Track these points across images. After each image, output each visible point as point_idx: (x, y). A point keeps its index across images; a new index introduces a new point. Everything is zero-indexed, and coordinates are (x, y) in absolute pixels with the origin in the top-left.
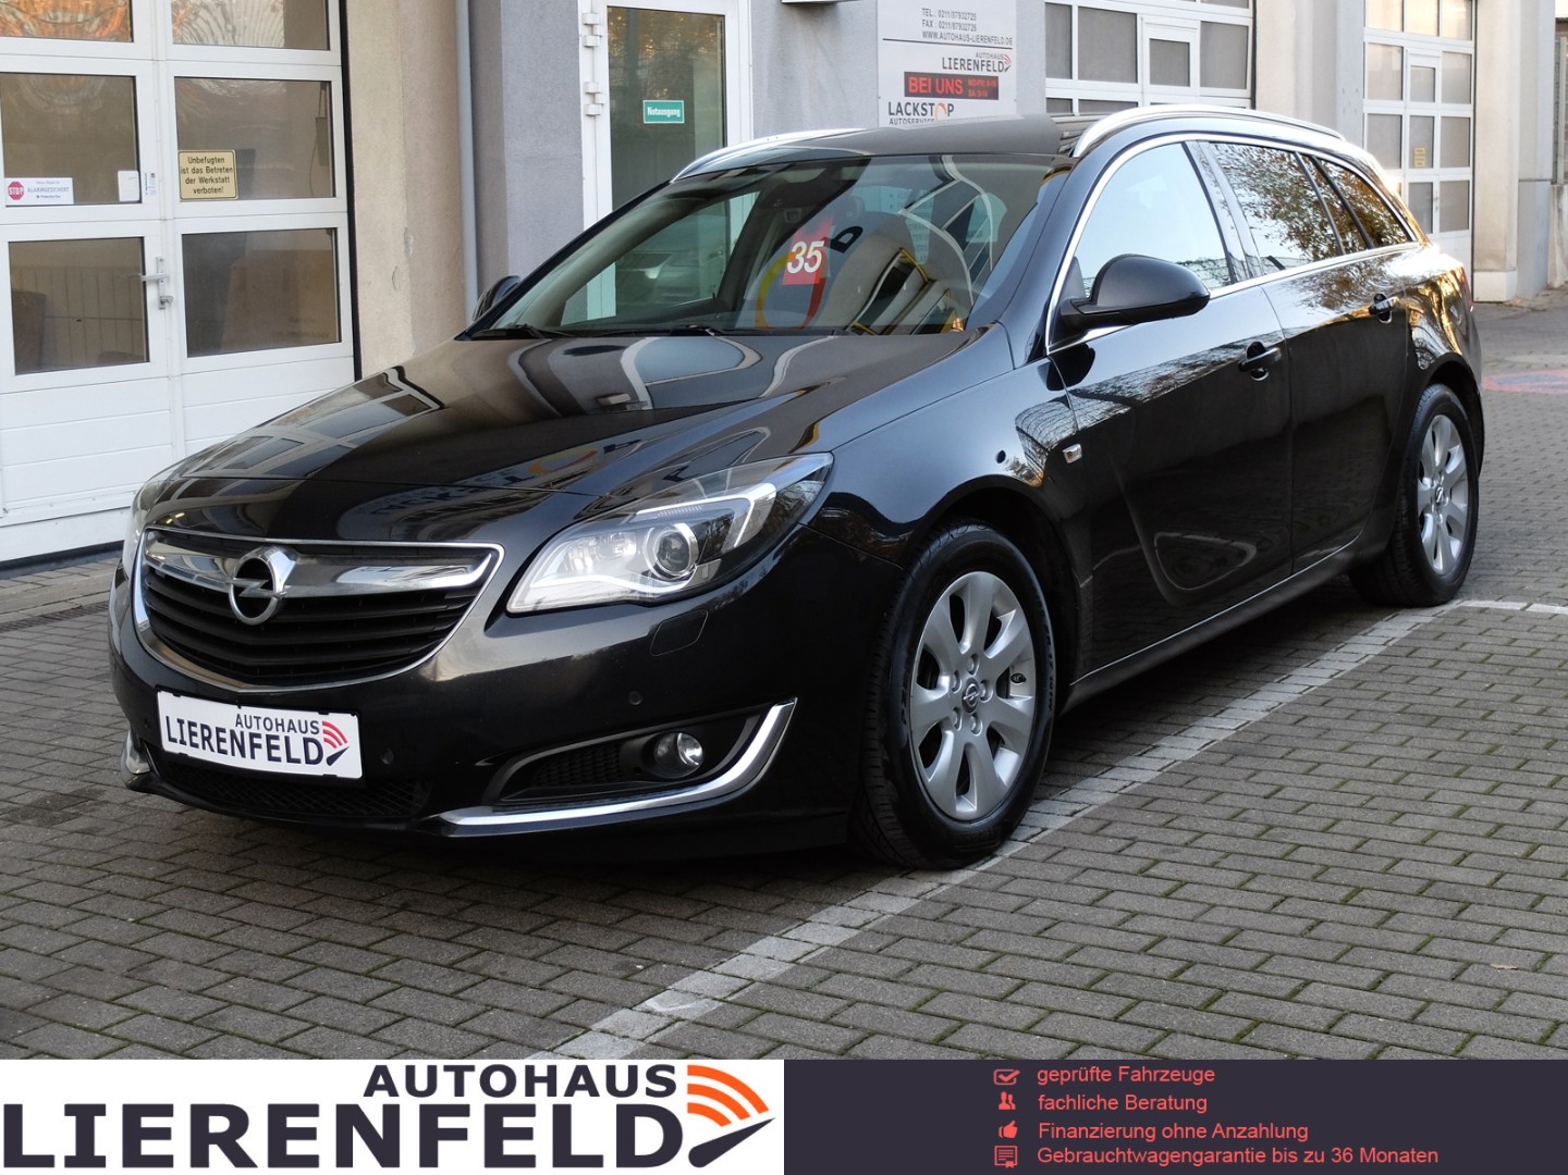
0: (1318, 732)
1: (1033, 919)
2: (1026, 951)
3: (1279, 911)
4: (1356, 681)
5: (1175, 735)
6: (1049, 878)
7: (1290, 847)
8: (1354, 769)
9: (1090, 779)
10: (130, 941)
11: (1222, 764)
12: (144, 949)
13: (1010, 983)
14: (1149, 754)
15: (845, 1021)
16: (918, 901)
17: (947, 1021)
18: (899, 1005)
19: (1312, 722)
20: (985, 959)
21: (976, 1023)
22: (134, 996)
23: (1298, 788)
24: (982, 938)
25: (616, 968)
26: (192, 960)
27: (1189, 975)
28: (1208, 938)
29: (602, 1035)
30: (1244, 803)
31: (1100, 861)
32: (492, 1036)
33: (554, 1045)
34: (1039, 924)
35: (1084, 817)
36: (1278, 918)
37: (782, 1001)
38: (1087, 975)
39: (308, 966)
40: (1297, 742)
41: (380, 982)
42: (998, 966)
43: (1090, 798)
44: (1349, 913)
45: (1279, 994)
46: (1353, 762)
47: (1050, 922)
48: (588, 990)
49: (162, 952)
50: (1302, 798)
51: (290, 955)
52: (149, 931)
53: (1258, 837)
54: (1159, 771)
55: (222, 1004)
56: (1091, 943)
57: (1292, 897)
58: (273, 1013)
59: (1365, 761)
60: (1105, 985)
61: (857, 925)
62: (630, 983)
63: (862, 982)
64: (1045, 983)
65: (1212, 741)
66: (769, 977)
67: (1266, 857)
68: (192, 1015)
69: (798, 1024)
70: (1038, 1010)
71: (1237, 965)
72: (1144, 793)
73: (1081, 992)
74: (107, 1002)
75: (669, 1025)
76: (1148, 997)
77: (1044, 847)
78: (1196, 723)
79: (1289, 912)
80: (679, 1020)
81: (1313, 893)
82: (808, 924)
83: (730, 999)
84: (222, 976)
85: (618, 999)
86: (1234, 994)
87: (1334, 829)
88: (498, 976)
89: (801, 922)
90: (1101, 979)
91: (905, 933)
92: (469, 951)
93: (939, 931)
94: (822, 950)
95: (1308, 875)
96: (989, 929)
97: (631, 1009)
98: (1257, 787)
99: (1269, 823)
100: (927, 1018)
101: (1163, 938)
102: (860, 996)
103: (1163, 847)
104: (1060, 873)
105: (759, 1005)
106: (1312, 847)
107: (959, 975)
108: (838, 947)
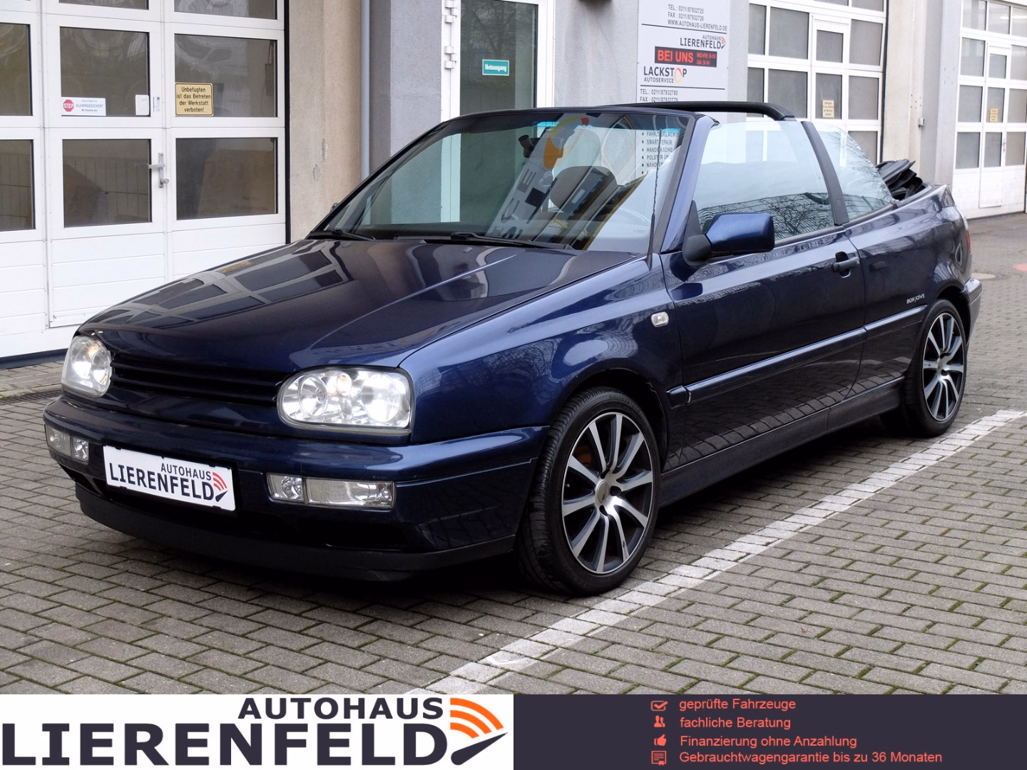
0: (930, 496)
1: (742, 613)
2: (739, 634)
3: (907, 615)
4: (955, 462)
5: (834, 495)
6: (752, 586)
7: (913, 572)
8: (955, 522)
9: (778, 522)
10: (143, 604)
11: (866, 515)
12: (151, 609)
13: (728, 655)
14: (817, 507)
15: (619, 676)
16: (665, 598)
17: (687, 679)
18: (656, 667)
19: (926, 490)
20: (711, 639)
21: (707, 681)
22: (146, 640)
23: (917, 533)
24: (710, 625)
25: (465, 635)
26: (184, 619)
27: (847, 655)
28: (860, 631)
29: (458, 678)
30: (882, 541)
31: (786, 576)
32: (385, 677)
33: (426, 684)
34: (746, 617)
35: (775, 547)
36: (907, 619)
37: (577, 661)
38: (780, 652)
39: (261, 626)
40: (915, 503)
41: (309, 638)
42: (720, 644)
43: (777, 534)
44: (953, 618)
45: (909, 670)
46: (954, 517)
47: (755, 616)
48: (448, 649)
49: (164, 612)
50: (920, 540)
51: (249, 618)
52: (153, 598)
53: (891, 565)
54: (824, 518)
55: (204, 648)
56: (782, 630)
57: (915, 605)
58: (239, 655)
59: (962, 516)
60: (792, 659)
61: (625, 612)
62: (475, 645)
63: (630, 651)
64: (752, 656)
65: (859, 500)
66: (567, 645)
67: (897, 578)
68: (185, 655)
69: (588, 677)
70: (748, 674)
71: (880, 650)
72: (814, 532)
73: (776, 663)
74: (129, 643)
75: (502, 674)
76: (821, 668)
77: (749, 566)
78: (848, 488)
79: (914, 616)
80: (508, 671)
81: (929, 604)
82: (593, 611)
83: (542, 658)
84: (204, 630)
85: (468, 655)
86: (879, 669)
87: (943, 562)
88: (387, 637)
89: (588, 609)
90: (790, 654)
91: (657, 619)
92: (367, 619)
93: (680, 619)
94: (602, 629)
95: (926, 591)
96: (714, 619)
97: (476, 662)
98: (890, 531)
99: (899, 555)
100: (674, 676)
101: (829, 630)
102: (629, 660)
103: (829, 569)
104: (759, 583)
105: (561, 663)
106: (928, 573)
107: (694, 648)
108: (613, 627)
